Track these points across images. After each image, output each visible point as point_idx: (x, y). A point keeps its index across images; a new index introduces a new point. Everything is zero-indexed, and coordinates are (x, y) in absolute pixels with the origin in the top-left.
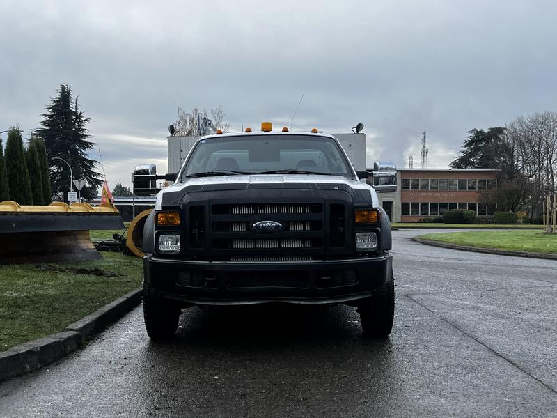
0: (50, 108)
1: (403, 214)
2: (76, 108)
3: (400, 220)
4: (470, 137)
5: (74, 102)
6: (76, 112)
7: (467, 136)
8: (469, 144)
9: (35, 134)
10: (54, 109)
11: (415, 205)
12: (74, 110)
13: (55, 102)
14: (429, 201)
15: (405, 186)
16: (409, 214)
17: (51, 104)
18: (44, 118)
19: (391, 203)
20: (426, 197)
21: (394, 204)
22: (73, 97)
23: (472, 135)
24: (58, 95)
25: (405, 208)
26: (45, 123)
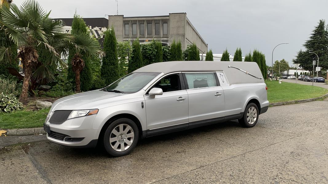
0: (314, 31)
2: (327, 29)
5: (326, 26)
6: (327, 31)
9: (306, 43)
10: (315, 31)
12: (326, 30)
13: (316, 28)
17: (315, 29)
18: (311, 36)
22: (326, 24)
24: (318, 25)
26: (311, 37)
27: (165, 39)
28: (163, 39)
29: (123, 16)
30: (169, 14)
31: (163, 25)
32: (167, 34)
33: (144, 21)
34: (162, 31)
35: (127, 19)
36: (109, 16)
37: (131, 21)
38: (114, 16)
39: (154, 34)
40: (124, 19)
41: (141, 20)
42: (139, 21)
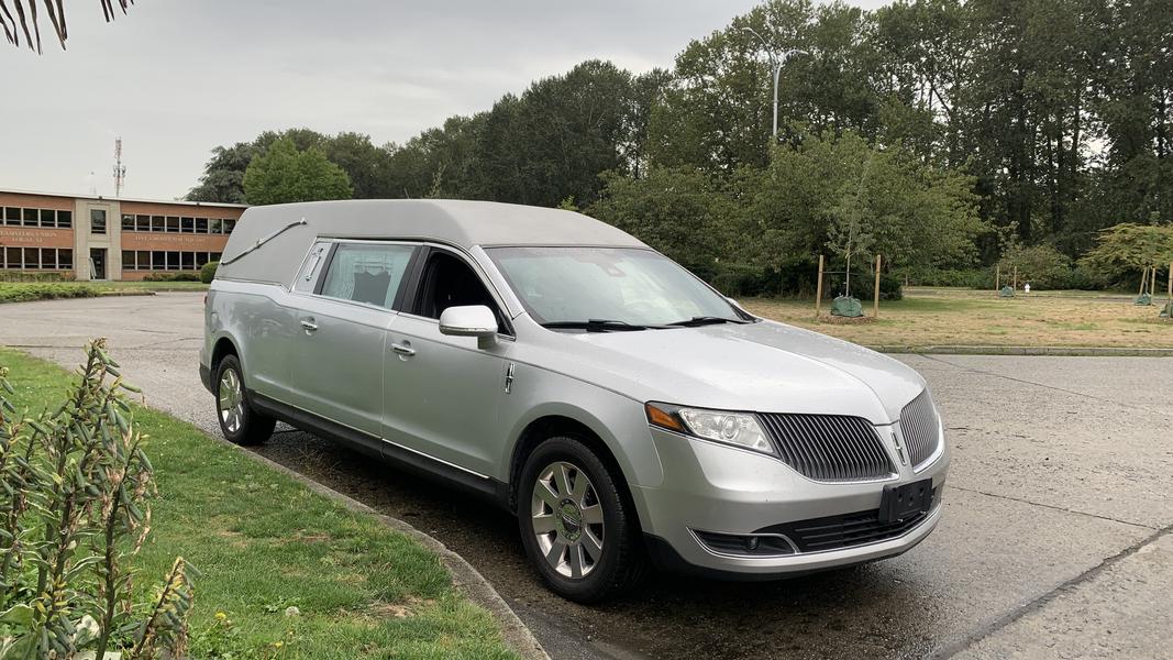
1: (124, 268)
3: (119, 277)
4: (214, 159)
7: (210, 157)
8: (213, 168)
11: (144, 255)
14: (166, 249)
15: (127, 225)
16: (134, 268)
19: (104, 250)
20: (160, 242)
21: (110, 253)
23: (217, 155)
25: (128, 258)
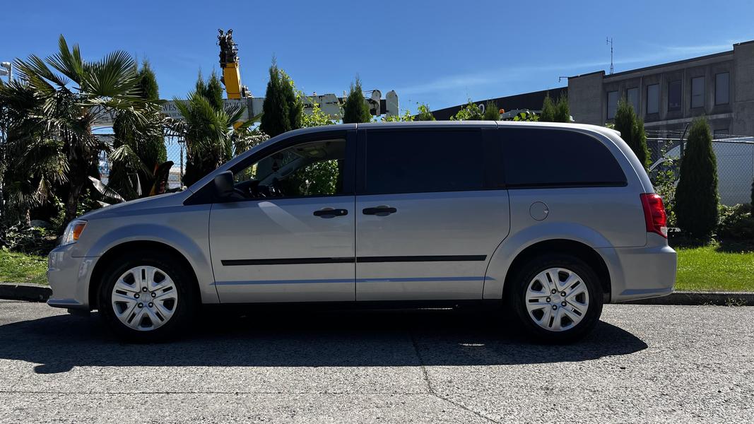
27: (722, 116)
28: (715, 117)
29: (604, 72)
30: (734, 45)
31: (715, 79)
32: (727, 102)
33: (657, 75)
34: (712, 96)
35: (612, 79)
36: (569, 78)
37: (624, 81)
38: (581, 76)
39: (689, 107)
40: (606, 80)
41: (650, 76)
42: (644, 78)
